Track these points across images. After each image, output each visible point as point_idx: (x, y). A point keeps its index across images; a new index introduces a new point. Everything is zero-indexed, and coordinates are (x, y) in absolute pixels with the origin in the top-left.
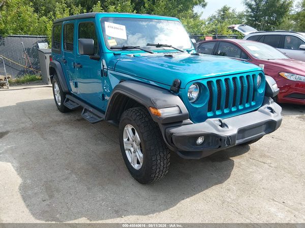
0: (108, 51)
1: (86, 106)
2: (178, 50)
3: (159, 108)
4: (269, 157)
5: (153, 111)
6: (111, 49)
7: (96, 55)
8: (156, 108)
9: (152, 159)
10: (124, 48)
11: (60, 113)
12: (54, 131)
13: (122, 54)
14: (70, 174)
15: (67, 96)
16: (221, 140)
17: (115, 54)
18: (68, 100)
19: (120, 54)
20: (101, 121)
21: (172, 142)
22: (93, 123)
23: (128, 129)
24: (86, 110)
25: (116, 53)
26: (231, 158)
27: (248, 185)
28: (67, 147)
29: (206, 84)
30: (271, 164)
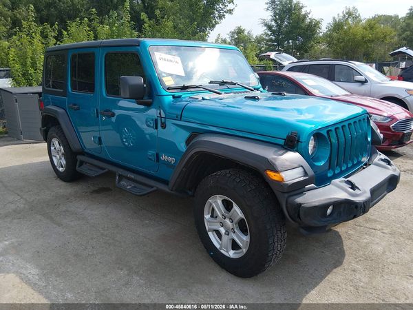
0: (165, 93)
1: (120, 171)
2: (246, 88)
3: (281, 172)
4: (375, 221)
5: (272, 175)
6: (168, 89)
7: (146, 99)
8: (276, 171)
9: (268, 242)
10: (184, 88)
11: (63, 183)
12: (67, 211)
13: (183, 96)
14: (128, 275)
15: (80, 158)
16: (356, 207)
17: (174, 97)
18: (82, 163)
19: (180, 97)
20: (154, 191)
21: (299, 216)
22: (141, 196)
23: (216, 202)
24: (121, 177)
25: (177, 95)
26: (334, 228)
27: (372, 260)
28: (102, 234)
29: (325, 134)
30: (383, 229)
